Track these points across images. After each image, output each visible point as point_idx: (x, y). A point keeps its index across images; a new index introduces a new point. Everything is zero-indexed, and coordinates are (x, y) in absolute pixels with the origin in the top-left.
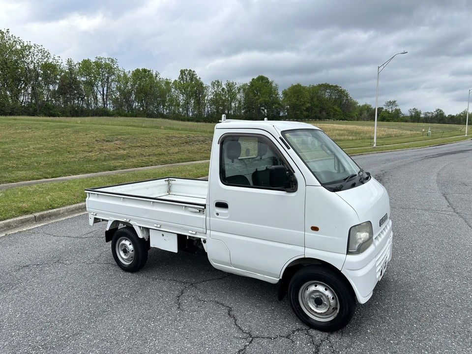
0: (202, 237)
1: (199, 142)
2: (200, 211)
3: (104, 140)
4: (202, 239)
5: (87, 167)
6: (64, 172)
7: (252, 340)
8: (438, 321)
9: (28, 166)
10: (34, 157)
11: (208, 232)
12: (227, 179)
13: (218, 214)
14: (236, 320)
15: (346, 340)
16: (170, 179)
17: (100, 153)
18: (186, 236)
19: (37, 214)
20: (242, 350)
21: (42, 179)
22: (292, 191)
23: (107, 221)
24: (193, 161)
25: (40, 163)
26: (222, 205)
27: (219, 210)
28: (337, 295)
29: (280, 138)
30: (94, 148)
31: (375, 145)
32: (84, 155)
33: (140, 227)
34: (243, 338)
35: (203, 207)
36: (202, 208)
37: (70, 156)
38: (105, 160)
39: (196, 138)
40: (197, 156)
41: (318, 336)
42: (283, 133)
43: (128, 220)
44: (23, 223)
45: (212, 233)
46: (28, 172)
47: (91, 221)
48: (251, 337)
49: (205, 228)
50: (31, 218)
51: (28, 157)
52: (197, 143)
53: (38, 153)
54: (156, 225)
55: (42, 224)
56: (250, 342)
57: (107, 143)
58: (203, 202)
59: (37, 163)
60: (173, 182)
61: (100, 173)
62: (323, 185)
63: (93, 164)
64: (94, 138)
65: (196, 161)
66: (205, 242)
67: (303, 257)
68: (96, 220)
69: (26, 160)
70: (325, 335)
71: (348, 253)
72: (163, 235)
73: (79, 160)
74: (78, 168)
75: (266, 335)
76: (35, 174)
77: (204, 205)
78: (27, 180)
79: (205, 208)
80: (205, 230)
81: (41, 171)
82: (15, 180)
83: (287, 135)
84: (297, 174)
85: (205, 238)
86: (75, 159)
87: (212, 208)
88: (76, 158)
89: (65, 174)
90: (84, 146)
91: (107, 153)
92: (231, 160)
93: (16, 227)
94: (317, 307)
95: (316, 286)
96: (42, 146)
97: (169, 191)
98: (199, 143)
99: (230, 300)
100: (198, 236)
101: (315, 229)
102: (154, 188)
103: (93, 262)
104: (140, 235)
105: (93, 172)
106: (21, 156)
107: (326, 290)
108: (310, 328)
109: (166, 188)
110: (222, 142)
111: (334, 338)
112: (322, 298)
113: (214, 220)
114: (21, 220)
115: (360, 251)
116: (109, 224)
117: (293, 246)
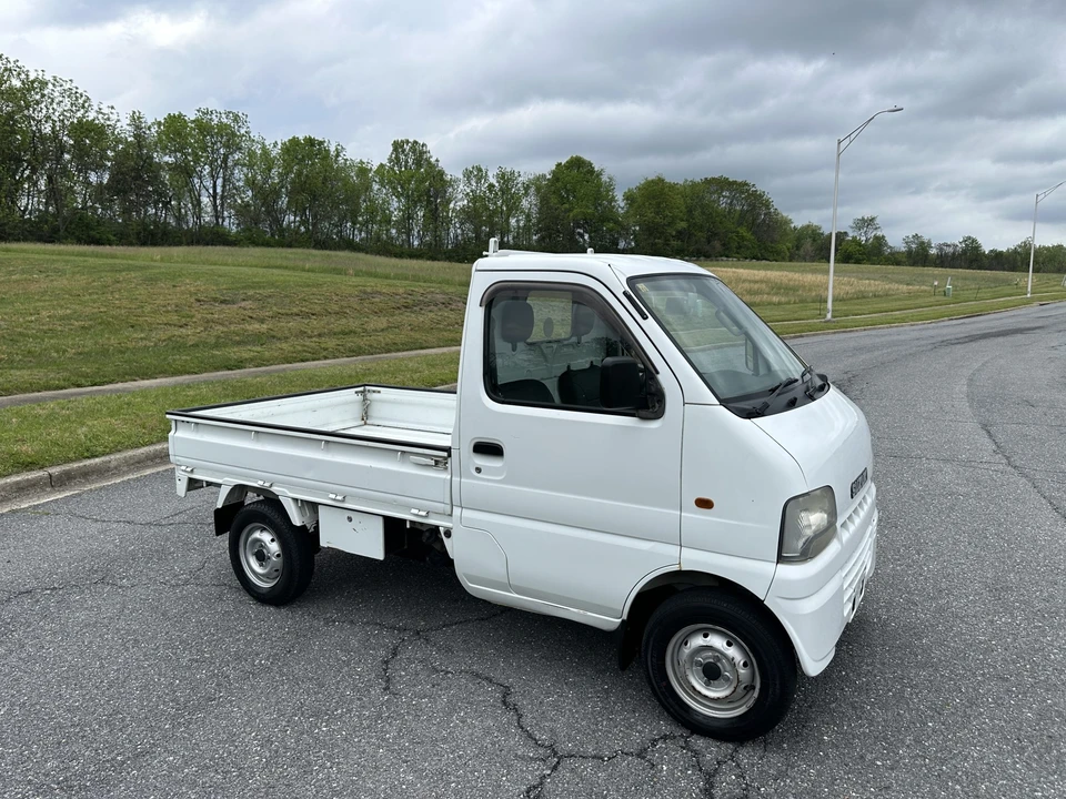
0: (442, 523)
1: (436, 305)
2: (437, 463)
3: (215, 300)
4: (441, 529)
5: (174, 360)
6: (121, 371)
7: (558, 763)
8: (981, 714)
9: (35, 359)
10: (51, 338)
11: (457, 511)
12: (499, 390)
13: (478, 470)
14: (520, 716)
15: (775, 760)
16: (368, 388)
17: (206, 329)
18: (404, 521)
19: (55, 470)
20: (535, 787)
21: (69, 387)
22: (653, 416)
23: (219, 485)
24: (422, 348)
25: (65, 351)
26: (488, 449)
27: (481, 461)
28: (755, 656)
29: (625, 293)
30: (192, 317)
31: (829, 316)
32: (169, 333)
33: (296, 500)
34: (536, 760)
35: (445, 454)
36: (441, 456)
37: (135, 335)
38: (217, 346)
39: (429, 296)
40: (431, 338)
41: (711, 751)
42: (632, 281)
43: (267, 485)
44: (22, 490)
45: (467, 513)
46: (35, 371)
47: (181, 487)
48: (555, 757)
49: (448, 501)
50: (41, 478)
51: (35, 337)
52: (429, 308)
53: (60, 328)
54: (333, 496)
55: (68, 494)
56: (555, 768)
57: (223, 306)
58: (445, 441)
59: (57, 352)
60: (375, 396)
61: (205, 375)
62: (724, 402)
63: (189, 355)
64: (191, 294)
65: (427, 348)
66: (448, 534)
67: (676, 568)
68: (193, 484)
69: (31, 345)
70: (727, 748)
71: (781, 559)
72: (350, 519)
73: (156, 345)
74: (155, 362)
75: (591, 750)
76: (53, 376)
77: (448, 450)
78: (33, 391)
79: (450, 456)
80: (449, 507)
81: (67, 370)
82: (5, 390)
83: (641, 286)
84: (665, 378)
85: (449, 525)
86: (148, 344)
87: (466, 457)
88: (150, 340)
89: (123, 377)
90: (168, 312)
91: (221, 328)
92: (510, 345)
93: (5, 499)
94: (708, 684)
95: (706, 636)
96: (68, 311)
97: (365, 417)
98: (436, 308)
99: (507, 670)
100: (432, 521)
101: (704, 504)
102: (331, 409)
103: (186, 582)
104: (297, 520)
105: (188, 373)
106: (20, 334)
107: (729, 644)
108: (692, 733)
109: (357, 410)
110: (489, 302)
111: (747, 756)
112: (719, 664)
113: (470, 484)
114: (17, 483)
115: (807, 554)
116: (224, 492)
117: (653, 544)
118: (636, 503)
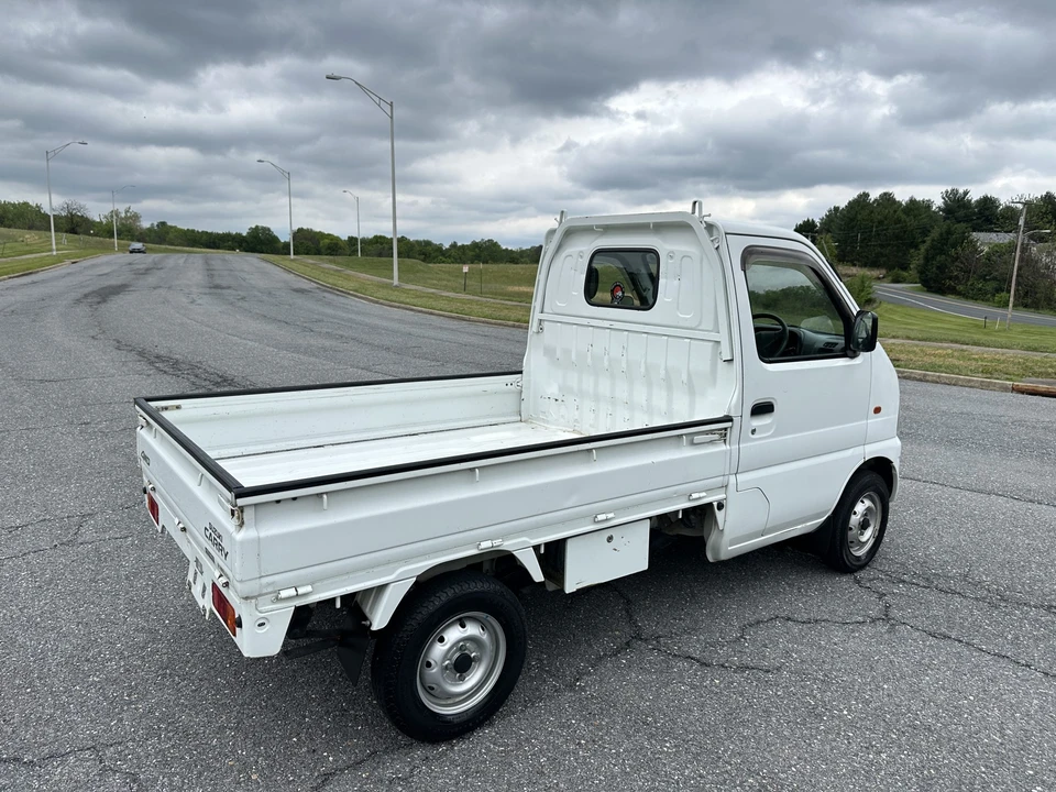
2: (720, 436)
4: (715, 504)
11: (731, 479)
13: (753, 431)
22: (855, 354)
26: (763, 409)
27: (760, 422)
35: (729, 424)
36: (722, 427)
43: (496, 543)
45: (740, 478)
49: (728, 472)
66: (721, 506)
67: (862, 461)
72: (608, 541)
77: (728, 419)
79: (732, 425)
80: (727, 478)
85: (721, 496)
95: (863, 502)
101: (877, 410)
117: (852, 450)
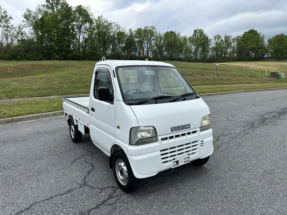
0: (89, 127)
13: (92, 115)
14: (88, 175)
18: (85, 126)
20: (72, 189)
22: (112, 103)
29: (113, 71)
33: (75, 119)
34: (79, 184)
36: (88, 111)
42: (117, 68)
43: (72, 115)
45: (91, 125)
48: (84, 185)
52: (186, 76)
54: (78, 119)
62: (124, 100)
67: (115, 144)
68: (66, 114)
71: (130, 144)
72: (81, 124)
75: (93, 185)
82: (78, 93)
83: (120, 69)
87: (91, 111)
93: (59, 115)
94: (121, 175)
95: (121, 162)
101: (118, 127)
104: (75, 123)
110: (97, 73)
113: (91, 118)
115: (137, 144)
116: (68, 116)
117: (112, 137)
118: (109, 125)
